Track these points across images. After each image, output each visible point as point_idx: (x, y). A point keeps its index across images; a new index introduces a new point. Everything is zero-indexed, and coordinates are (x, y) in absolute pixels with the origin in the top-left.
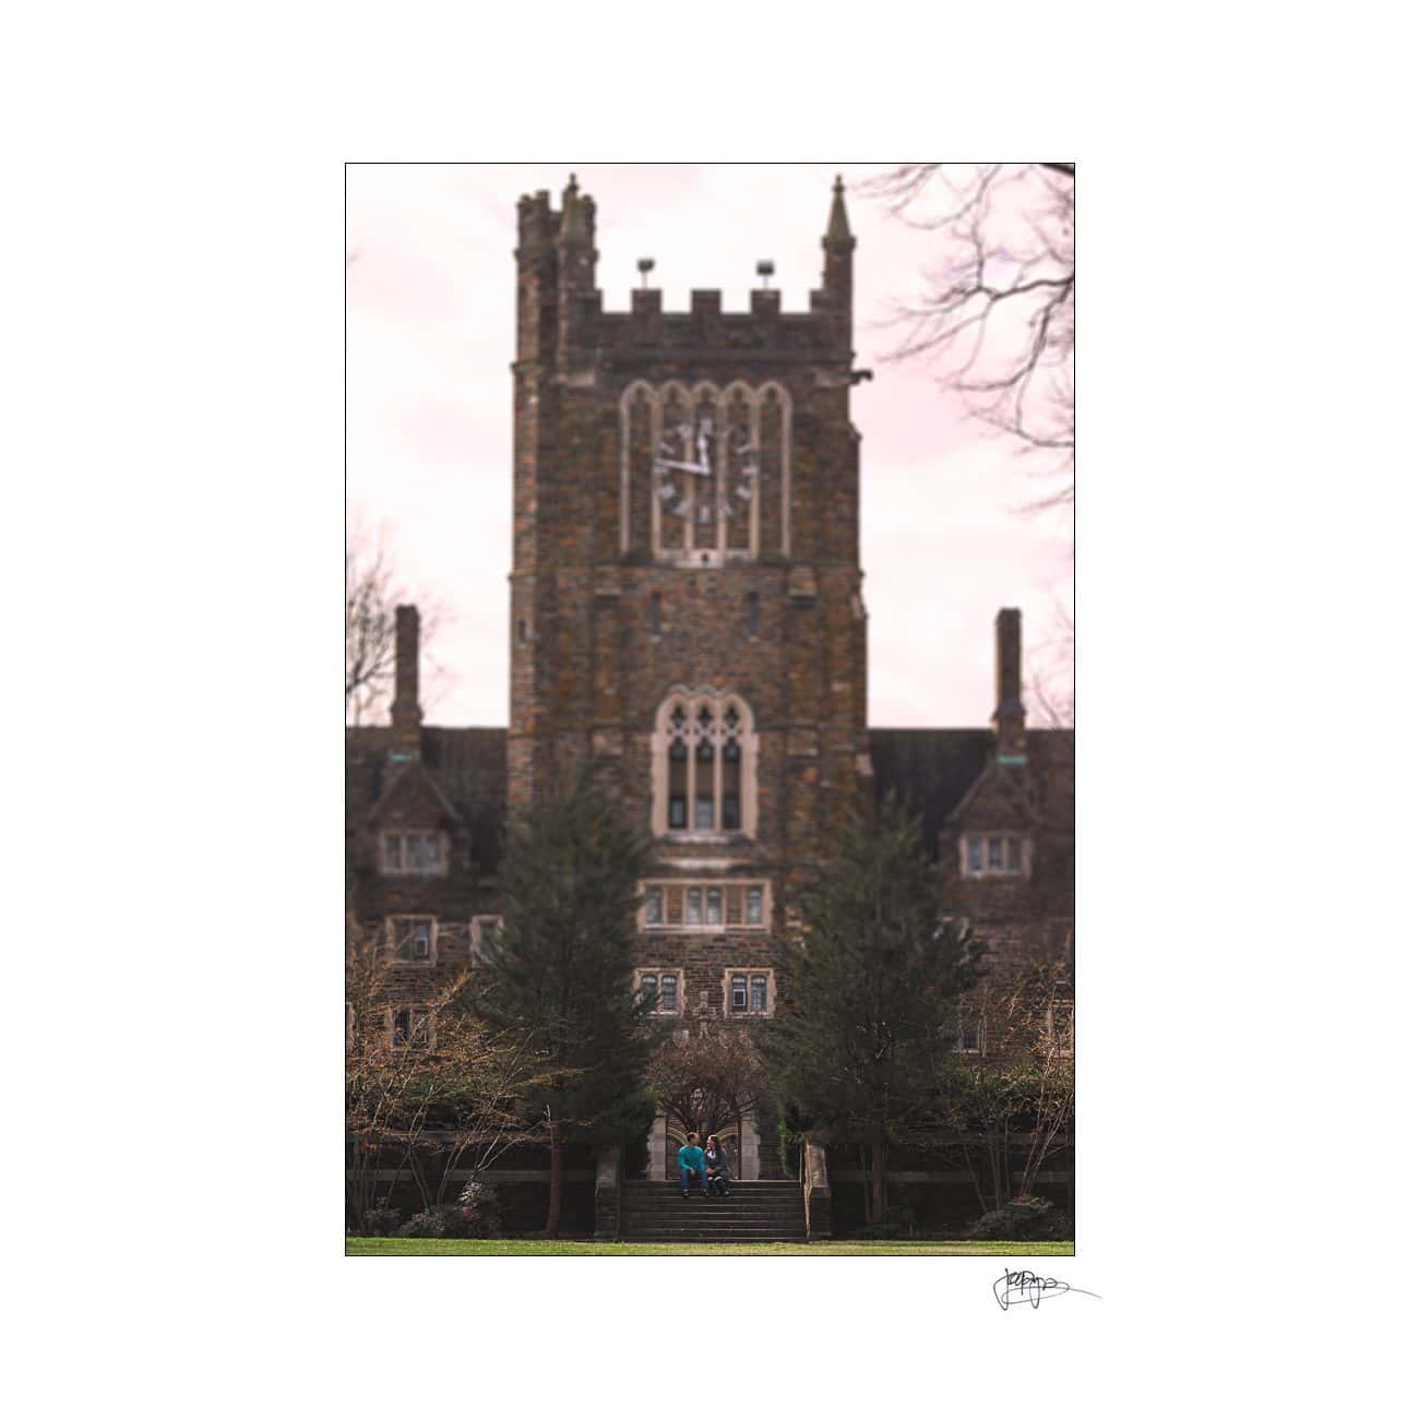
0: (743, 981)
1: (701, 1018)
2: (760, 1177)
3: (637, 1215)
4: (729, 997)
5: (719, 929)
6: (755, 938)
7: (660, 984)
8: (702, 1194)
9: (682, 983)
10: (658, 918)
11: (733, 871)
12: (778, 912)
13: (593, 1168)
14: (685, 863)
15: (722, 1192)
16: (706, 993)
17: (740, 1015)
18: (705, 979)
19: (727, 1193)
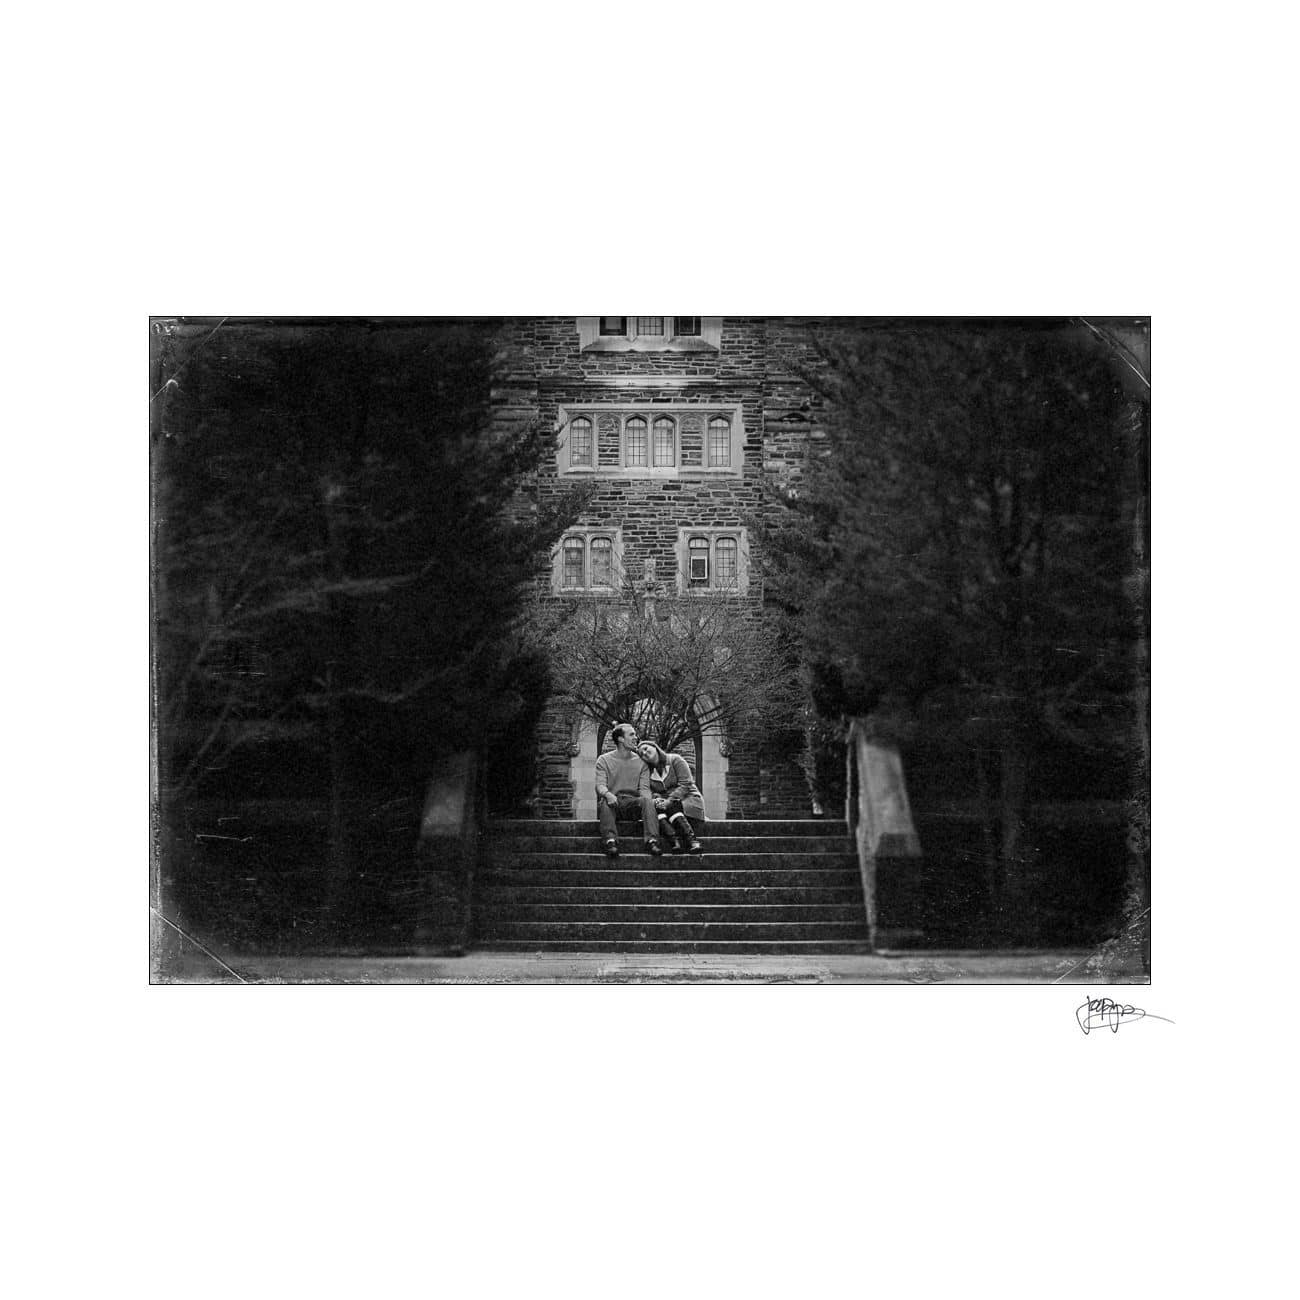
0: (704, 544)
1: (647, 595)
2: (729, 816)
3: (511, 892)
4: (685, 566)
5: (672, 473)
6: (721, 485)
7: (588, 548)
8: (647, 848)
9: (620, 548)
10: (586, 458)
11: (689, 391)
12: (753, 448)
13: (420, 799)
14: (622, 381)
15: (687, 847)
16: (654, 561)
17: (701, 592)
18: (652, 543)
19: (697, 845)
